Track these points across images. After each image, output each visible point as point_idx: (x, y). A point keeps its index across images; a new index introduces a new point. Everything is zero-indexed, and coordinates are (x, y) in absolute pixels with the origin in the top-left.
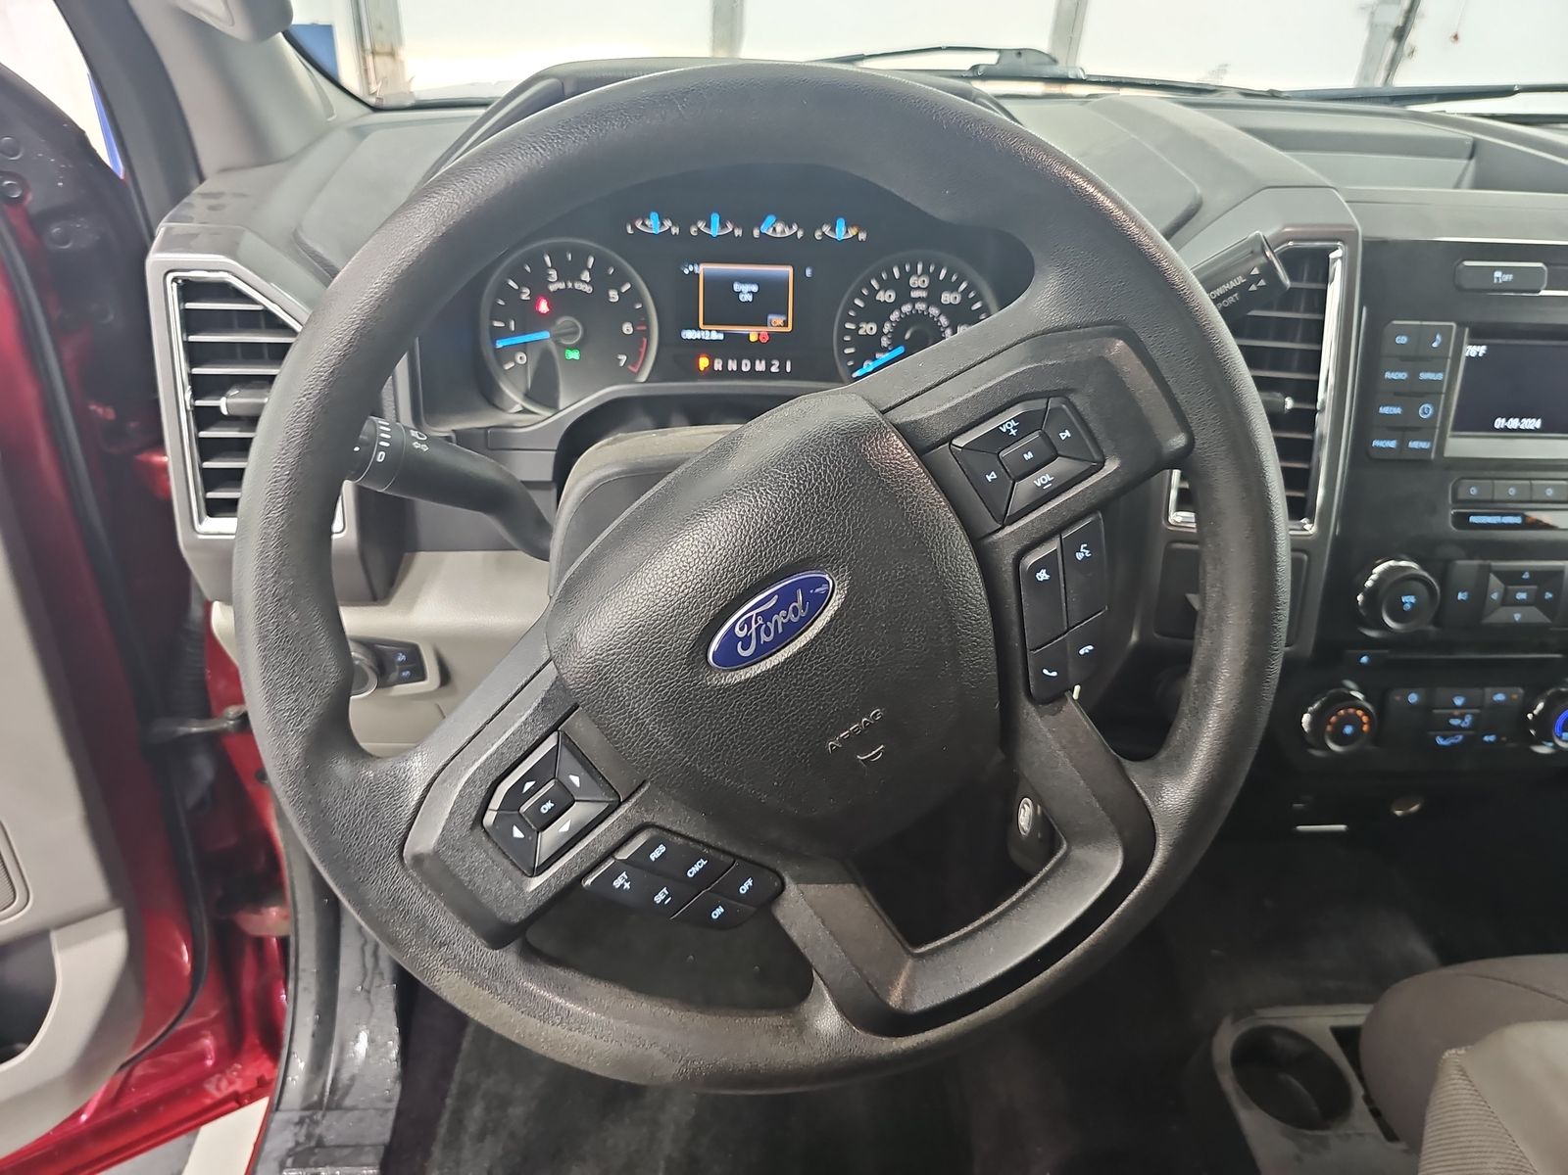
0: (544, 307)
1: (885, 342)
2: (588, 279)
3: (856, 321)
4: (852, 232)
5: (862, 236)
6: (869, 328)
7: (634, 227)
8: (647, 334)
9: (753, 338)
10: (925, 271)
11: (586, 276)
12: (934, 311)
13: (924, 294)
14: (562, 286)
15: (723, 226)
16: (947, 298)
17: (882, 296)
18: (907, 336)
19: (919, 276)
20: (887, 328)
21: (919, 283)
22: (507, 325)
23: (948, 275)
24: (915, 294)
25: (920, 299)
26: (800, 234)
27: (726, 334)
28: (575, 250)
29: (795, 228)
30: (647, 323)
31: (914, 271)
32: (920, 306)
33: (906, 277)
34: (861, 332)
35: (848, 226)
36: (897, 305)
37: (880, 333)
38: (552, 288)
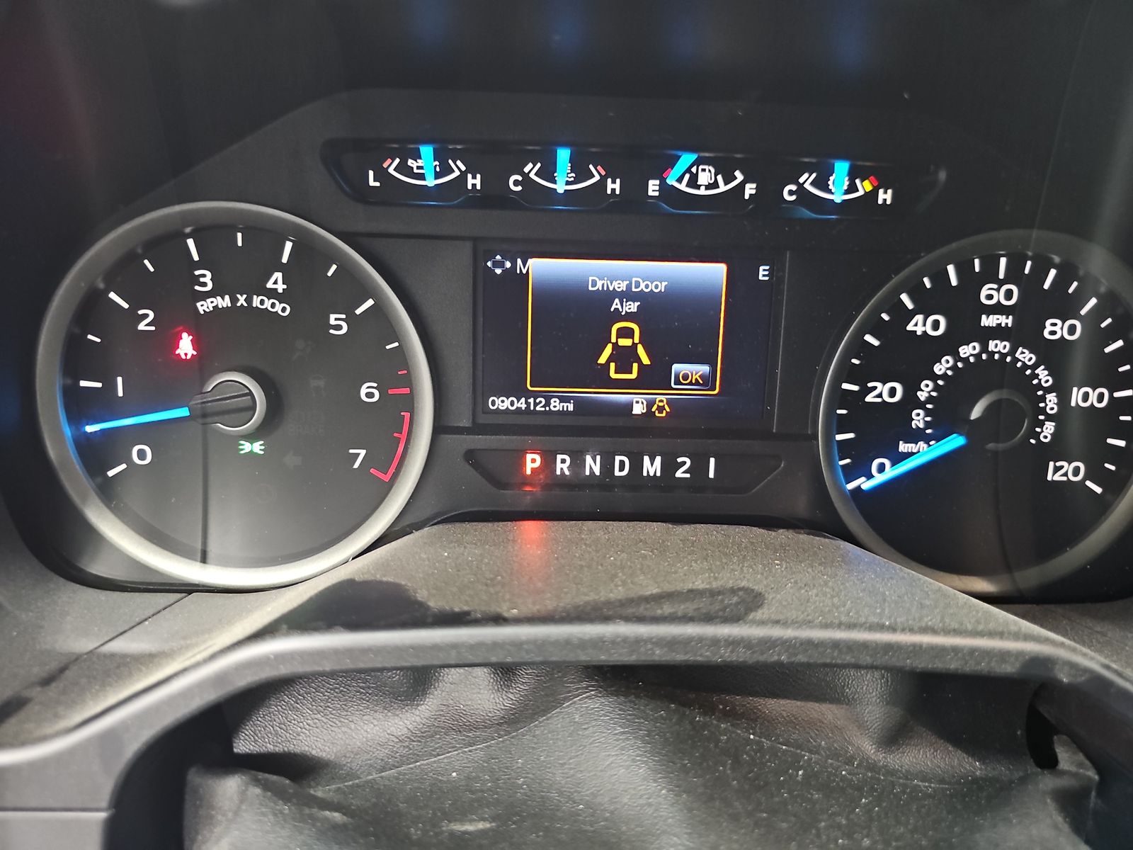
0: (186, 347)
1: (919, 419)
2: (281, 287)
3: (860, 376)
4: (865, 187)
5: (885, 196)
6: (884, 392)
7: (382, 175)
8: (410, 403)
9: (638, 409)
10: (1014, 275)
11: (277, 282)
12: (1026, 356)
13: (1006, 321)
14: (225, 302)
15: (580, 172)
16: (1055, 329)
17: (918, 325)
18: (976, 413)
19: (1001, 283)
20: (926, 390)
21: (999, 297)
22: (110, 386)
23: (1061, 283)
24: (988, 321)
25: (999, 333)
26: (750, 189)
27: (579, 403)
28: (254, 229)
29: (739, 176)
30: (409, 380)
31: (990, 274)
32: (998, 346)
33: (972, 283)
34: (869, 399)
35: (853, 175)
36: (948, 345)
37: (911, 401)
38: (204, 306)
